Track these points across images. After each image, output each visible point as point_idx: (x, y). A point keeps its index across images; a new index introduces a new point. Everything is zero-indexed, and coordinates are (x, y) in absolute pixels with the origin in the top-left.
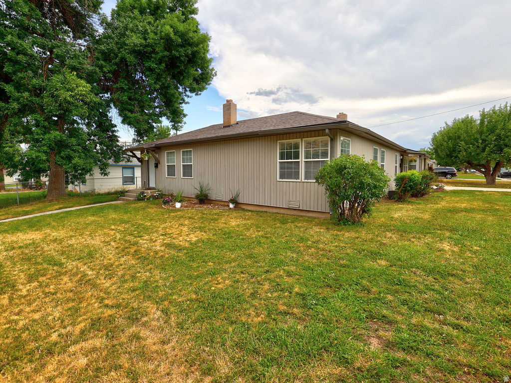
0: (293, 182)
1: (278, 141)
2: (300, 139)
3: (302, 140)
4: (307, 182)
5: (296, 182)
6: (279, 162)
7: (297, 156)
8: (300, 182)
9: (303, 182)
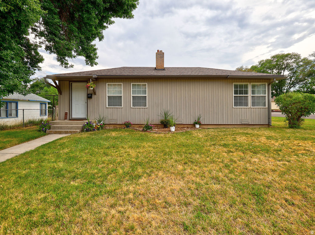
0: (244, 108)
1: (234, 83)
2: (249, 83)
3: (250, 84)
4: (253, 108)
5: (246, 108)
6: (234, 96)
7: (246, 93)
8: (249, 108)
9: (251, 108)
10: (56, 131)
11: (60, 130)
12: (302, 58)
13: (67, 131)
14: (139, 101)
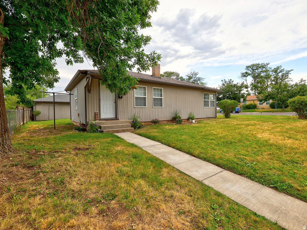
2: (209, 93)
6: (204, 100)
8: (209, 108)
10: (114, 130)
11: (118, 129)
12: (180, 76)
13: (125, 130)
14: (158, 102)
